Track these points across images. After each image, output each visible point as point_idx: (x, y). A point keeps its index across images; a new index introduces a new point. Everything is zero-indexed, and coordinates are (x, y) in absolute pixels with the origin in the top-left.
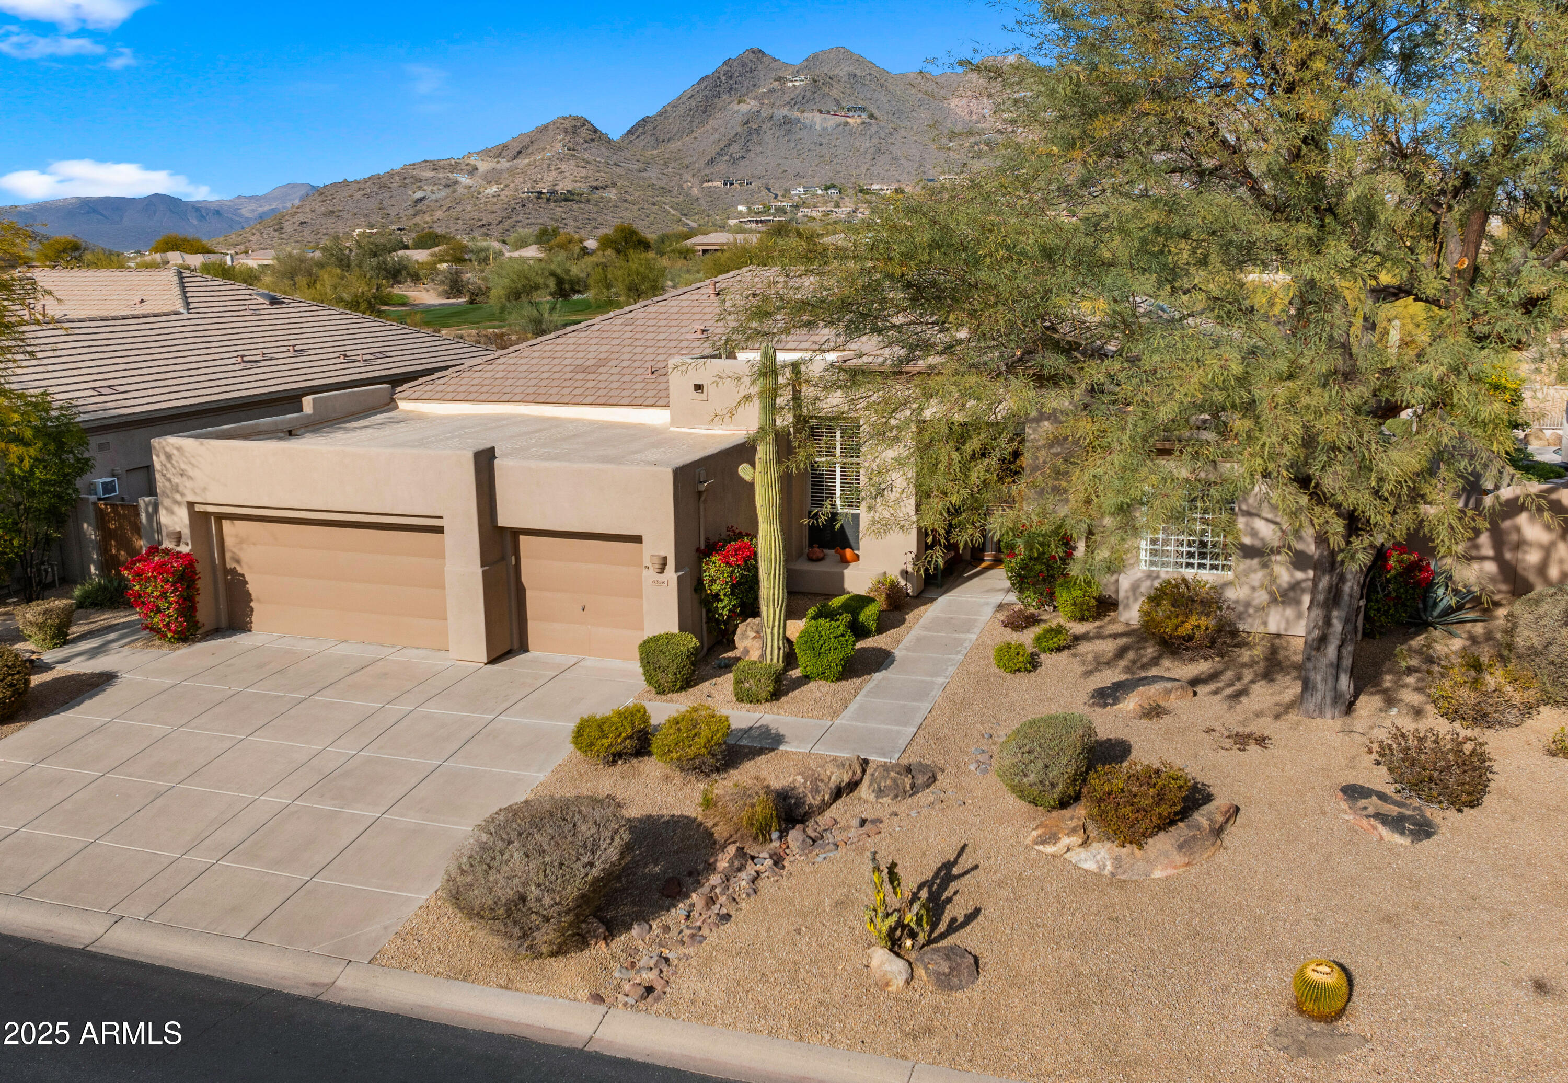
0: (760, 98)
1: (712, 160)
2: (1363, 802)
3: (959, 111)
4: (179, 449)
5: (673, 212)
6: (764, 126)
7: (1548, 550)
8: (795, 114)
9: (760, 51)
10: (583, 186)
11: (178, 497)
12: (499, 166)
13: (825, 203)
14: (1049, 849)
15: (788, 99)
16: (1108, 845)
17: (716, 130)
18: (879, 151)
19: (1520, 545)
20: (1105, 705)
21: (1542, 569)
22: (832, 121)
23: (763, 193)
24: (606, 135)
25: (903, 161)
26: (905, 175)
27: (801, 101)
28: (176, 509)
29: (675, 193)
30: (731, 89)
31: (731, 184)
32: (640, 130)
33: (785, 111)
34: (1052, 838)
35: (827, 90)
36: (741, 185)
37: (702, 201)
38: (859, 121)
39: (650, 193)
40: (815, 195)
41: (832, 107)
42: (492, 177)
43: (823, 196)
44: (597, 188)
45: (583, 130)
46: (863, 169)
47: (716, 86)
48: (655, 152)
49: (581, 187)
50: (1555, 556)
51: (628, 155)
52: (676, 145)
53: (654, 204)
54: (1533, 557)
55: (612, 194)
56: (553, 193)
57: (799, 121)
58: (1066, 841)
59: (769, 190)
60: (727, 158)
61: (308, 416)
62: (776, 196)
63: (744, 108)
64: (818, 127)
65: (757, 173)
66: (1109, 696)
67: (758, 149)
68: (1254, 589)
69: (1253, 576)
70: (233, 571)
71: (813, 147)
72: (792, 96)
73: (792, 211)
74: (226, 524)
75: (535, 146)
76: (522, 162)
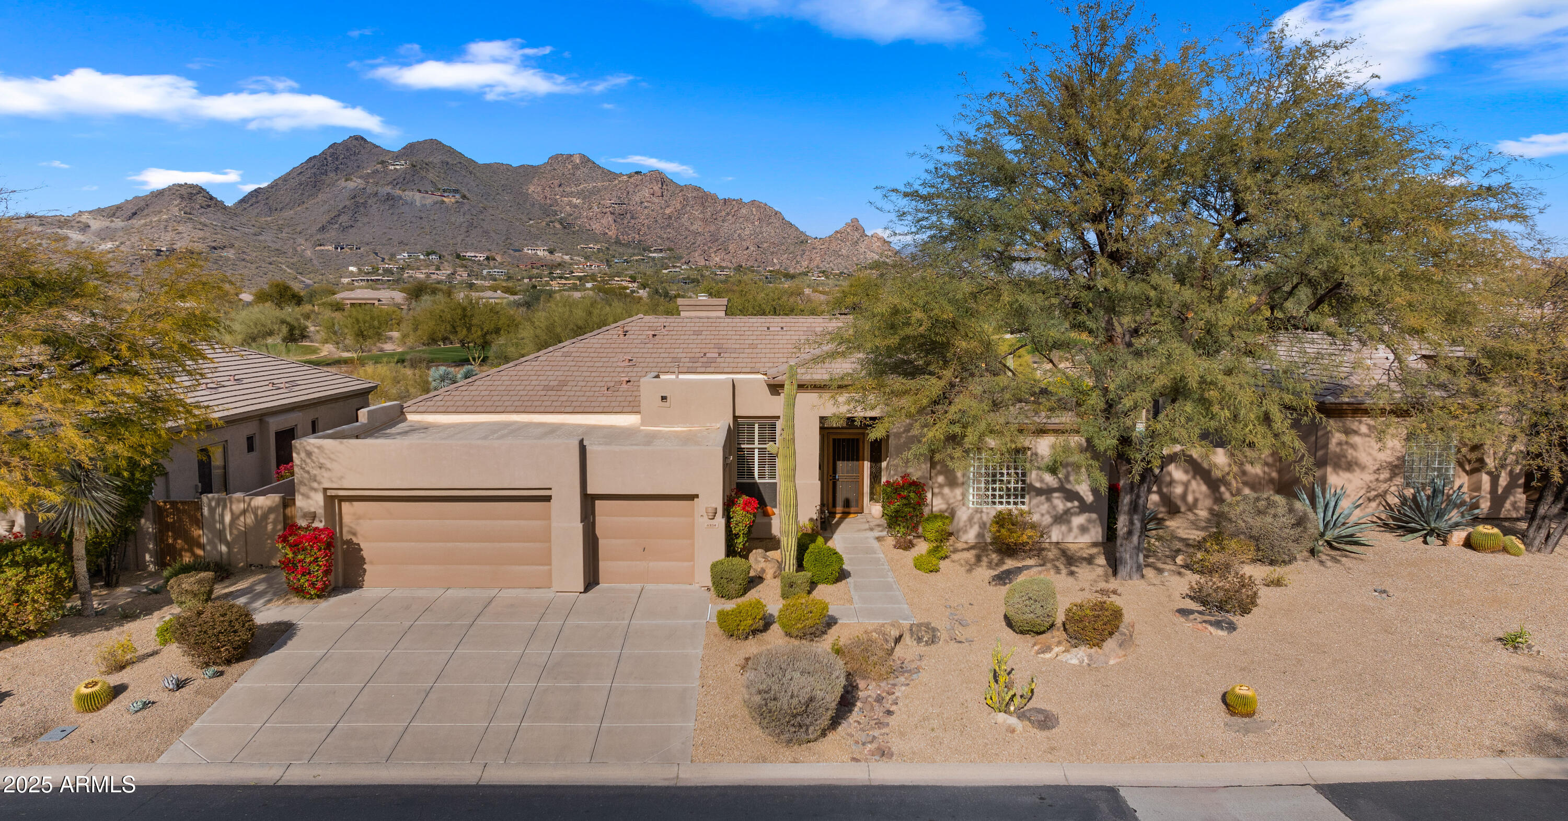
0: (366, 178)
1: (323, 228)
2: (1191, 617)
3: (535, 196)
4: (319, 448)
5: (289, 270)
6: (370, 201)
7: (1186, 485)
8: (398, 192)
9: (362, 138)
10: (201, 245)
11: (315, 485)
12: (113, 225)
13: (428, 266)
14: (1048, 656)
15: (390, 180)
16: (1083, 648)
17: (325, 202)
18: (471, 225)
19: (1171, 483)
20: (1005, 584)
21: (1184, 497)
22: (430, 200)
23: (371, 257)
24: (222, 203)
25: (493, 234)
26: (494, 246)
27: (402, 181)
28: (312, 494)
29: (290, 254)
30: (337, 168)
31: (342, 248)
32: (254, 199)
33: (388, 189)
34: (1048, 649)
35: (424, 174)
36: (351, 249)
37: (315, 262)
38: (453, 200)
39: (267, 254)
40: (417, 259)
41: (430, 188)
42: (104, 235)
43: (424, 260)
44: (215, 248)
45: (199, 197)
46: (459, 239)
47: (323, 165)
48: (269, 219)
49: (199, 247)
50: (1190, 489)
51: (244, 221)
52: (288, 213)
53: (270, 264)
54: (1179, 490)
55: (230, 254)
56: (172, 251)
57: (401, 198)
58: (1056, 650)
59: (376, 254)
60: (337, 226)
61: (364, 425)
62: (383, 260)
63: (351, 185)
64: (418, 204)
65: (365, 240)
66: (1005, 579)
67: (366, 220)
68: (1042, 515)
69: (1041, 507)
70: (350, 542)
71: (414, 220)
72: (394, 177)
73: (398, 273)
74: (345, 506)
75: (151, 209)
76: (137, 222)
